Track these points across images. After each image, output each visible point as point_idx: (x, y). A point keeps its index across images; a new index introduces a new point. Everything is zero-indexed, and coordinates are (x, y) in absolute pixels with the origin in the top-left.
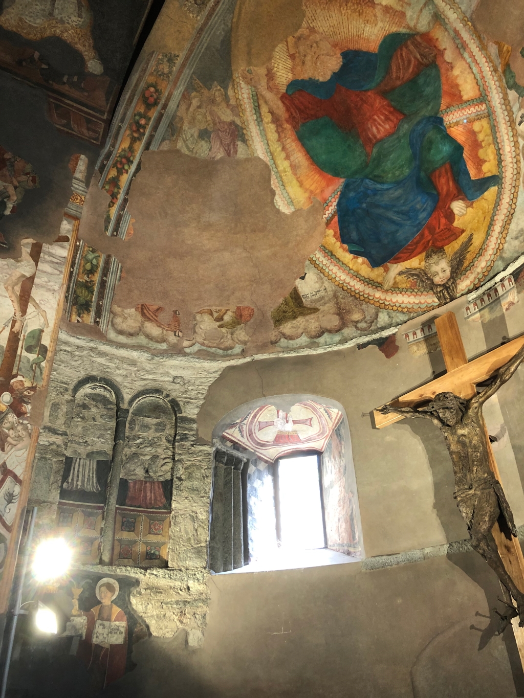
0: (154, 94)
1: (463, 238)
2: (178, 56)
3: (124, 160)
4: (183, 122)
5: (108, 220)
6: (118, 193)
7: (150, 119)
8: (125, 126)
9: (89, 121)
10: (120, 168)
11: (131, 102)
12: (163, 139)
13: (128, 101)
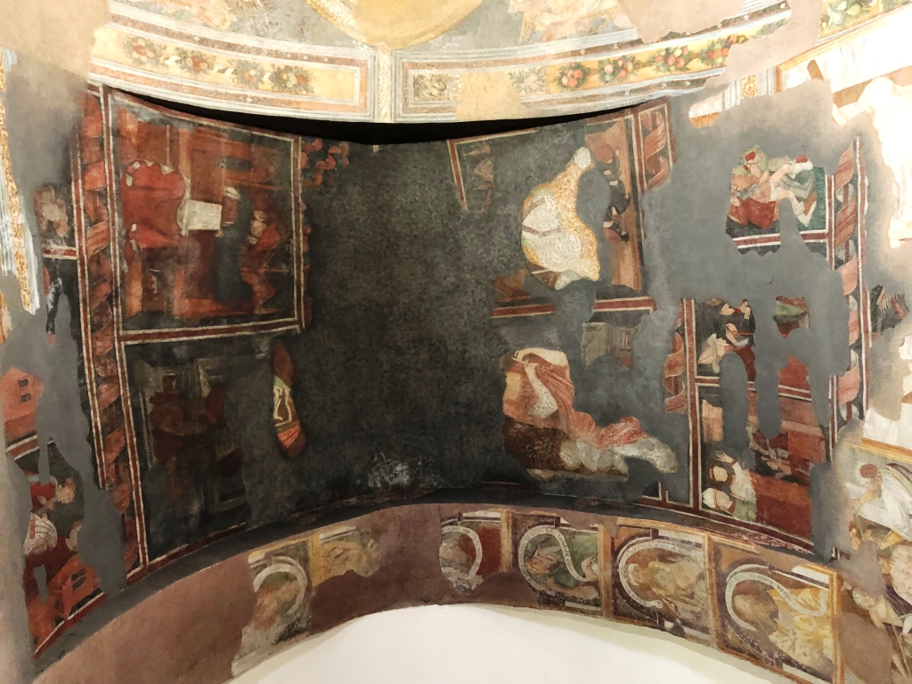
0: (569, 75)
2: (510, 74)
3: (671, 61)
4: (580, 18)
5: (768, 30)
6: (720, 41)
7: (600, 62)
8: (627, 87)
9: (646, 133)
10: (685, 60)
11: (594, 96)
12: (616, 29)
13: (595, 101)
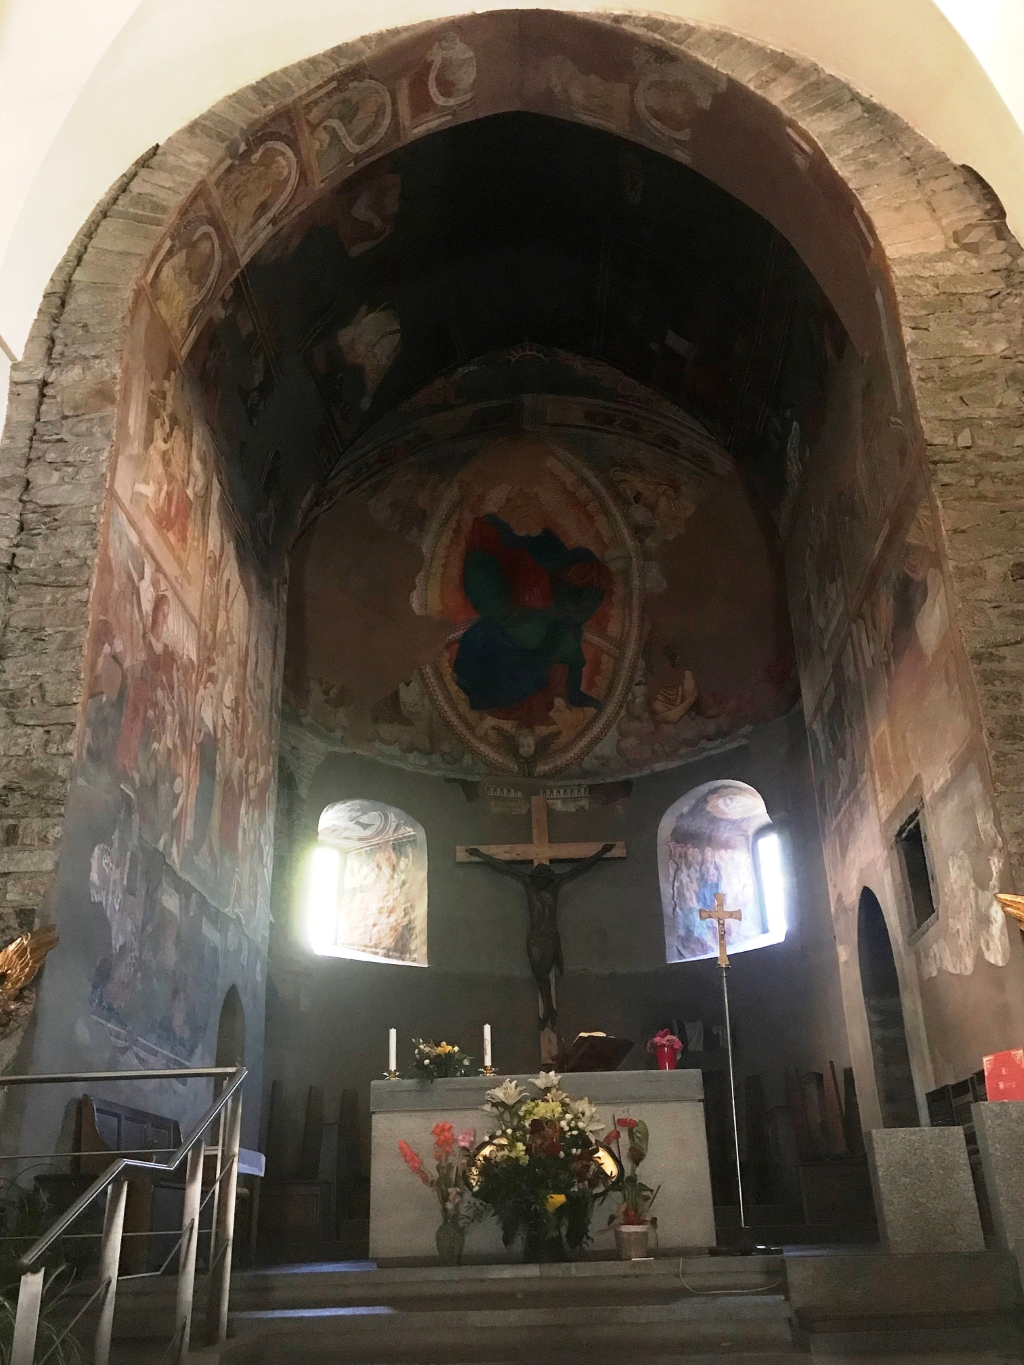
1: (553, 728)
